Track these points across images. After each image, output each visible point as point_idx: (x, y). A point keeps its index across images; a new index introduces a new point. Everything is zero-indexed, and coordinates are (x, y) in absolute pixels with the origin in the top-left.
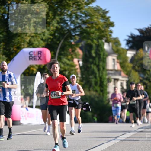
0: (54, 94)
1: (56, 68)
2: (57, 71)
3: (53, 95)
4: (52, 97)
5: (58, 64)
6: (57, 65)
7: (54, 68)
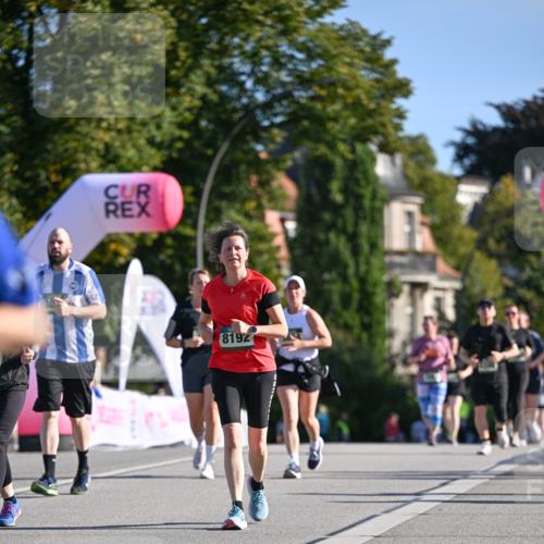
0: (232, 335)
1: (238, 248)
2: (239, 260)
3: (230, 338)
4: (223, 345)
5: (243, 236)
6: (239, 241)
7: (230, 249)
